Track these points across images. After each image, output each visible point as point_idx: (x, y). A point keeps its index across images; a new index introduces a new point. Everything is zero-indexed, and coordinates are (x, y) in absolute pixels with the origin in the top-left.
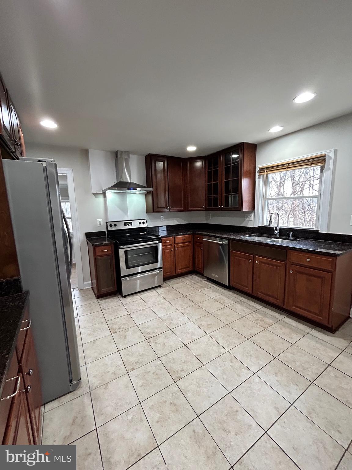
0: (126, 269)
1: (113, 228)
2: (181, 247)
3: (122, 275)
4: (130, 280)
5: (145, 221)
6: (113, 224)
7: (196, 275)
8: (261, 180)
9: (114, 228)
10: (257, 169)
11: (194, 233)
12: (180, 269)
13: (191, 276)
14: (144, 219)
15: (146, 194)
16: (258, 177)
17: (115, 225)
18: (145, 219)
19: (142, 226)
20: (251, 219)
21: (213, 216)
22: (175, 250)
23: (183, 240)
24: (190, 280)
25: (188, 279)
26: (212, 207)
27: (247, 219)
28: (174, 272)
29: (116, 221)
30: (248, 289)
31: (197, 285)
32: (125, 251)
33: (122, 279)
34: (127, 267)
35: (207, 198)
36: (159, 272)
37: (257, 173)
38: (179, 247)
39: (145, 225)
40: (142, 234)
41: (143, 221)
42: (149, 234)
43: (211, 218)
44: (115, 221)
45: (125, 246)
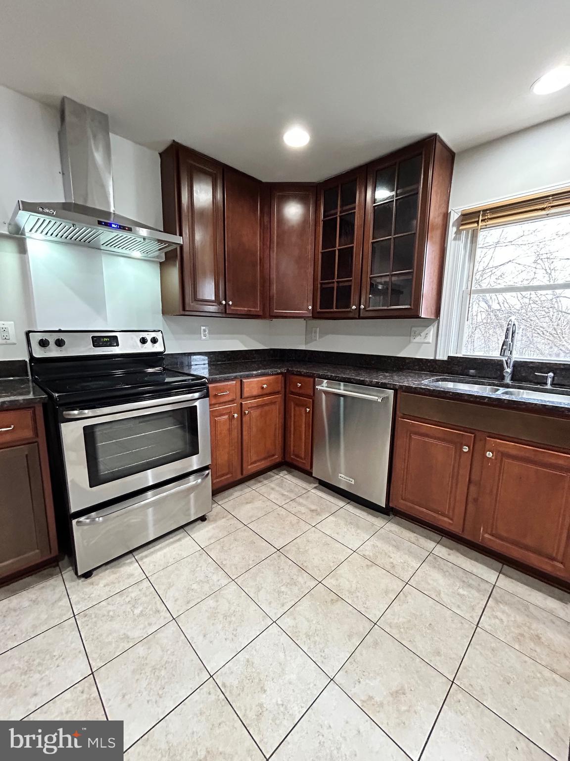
0: (91, 487)
1: (50, 351)
2: (258, 407)
3: (74, 509)
4: (103, 522)
5: (158, 336)
6: (52, 339)
7: (290, 472)
8: (461, 244)
9: (54, 352)
10: (454, 217)
11: (288, 370)
12: (252, 464)
13: (277, 476)
14: (154, 331)
15: (161, 264)
16: (454, 236)
17: (60, 343)
18: (159, 331)
19: (149, 348)
20: (426, 341)
21: (323, 333)
22: (242, 414)
23: (263, 388)
24: (277, 488)
25: (272, 485)
26: (332, 308)
27: (418, 339)
28: (239, 471)
29: (63, 329)
30: (451, 522)
31: (300, 504)
32: (85, 428)
33: (74, 522)
34: (95, 479)
35: (319, 286)
36: (199, 481)
37: (453, 226)
38: (251, 407)
39: (158, 348)
40: (150, 370)
41: (153, 335)
42: (169, 371)
43: (319, 338)
44: (60, 331)
45: (86, 411)
